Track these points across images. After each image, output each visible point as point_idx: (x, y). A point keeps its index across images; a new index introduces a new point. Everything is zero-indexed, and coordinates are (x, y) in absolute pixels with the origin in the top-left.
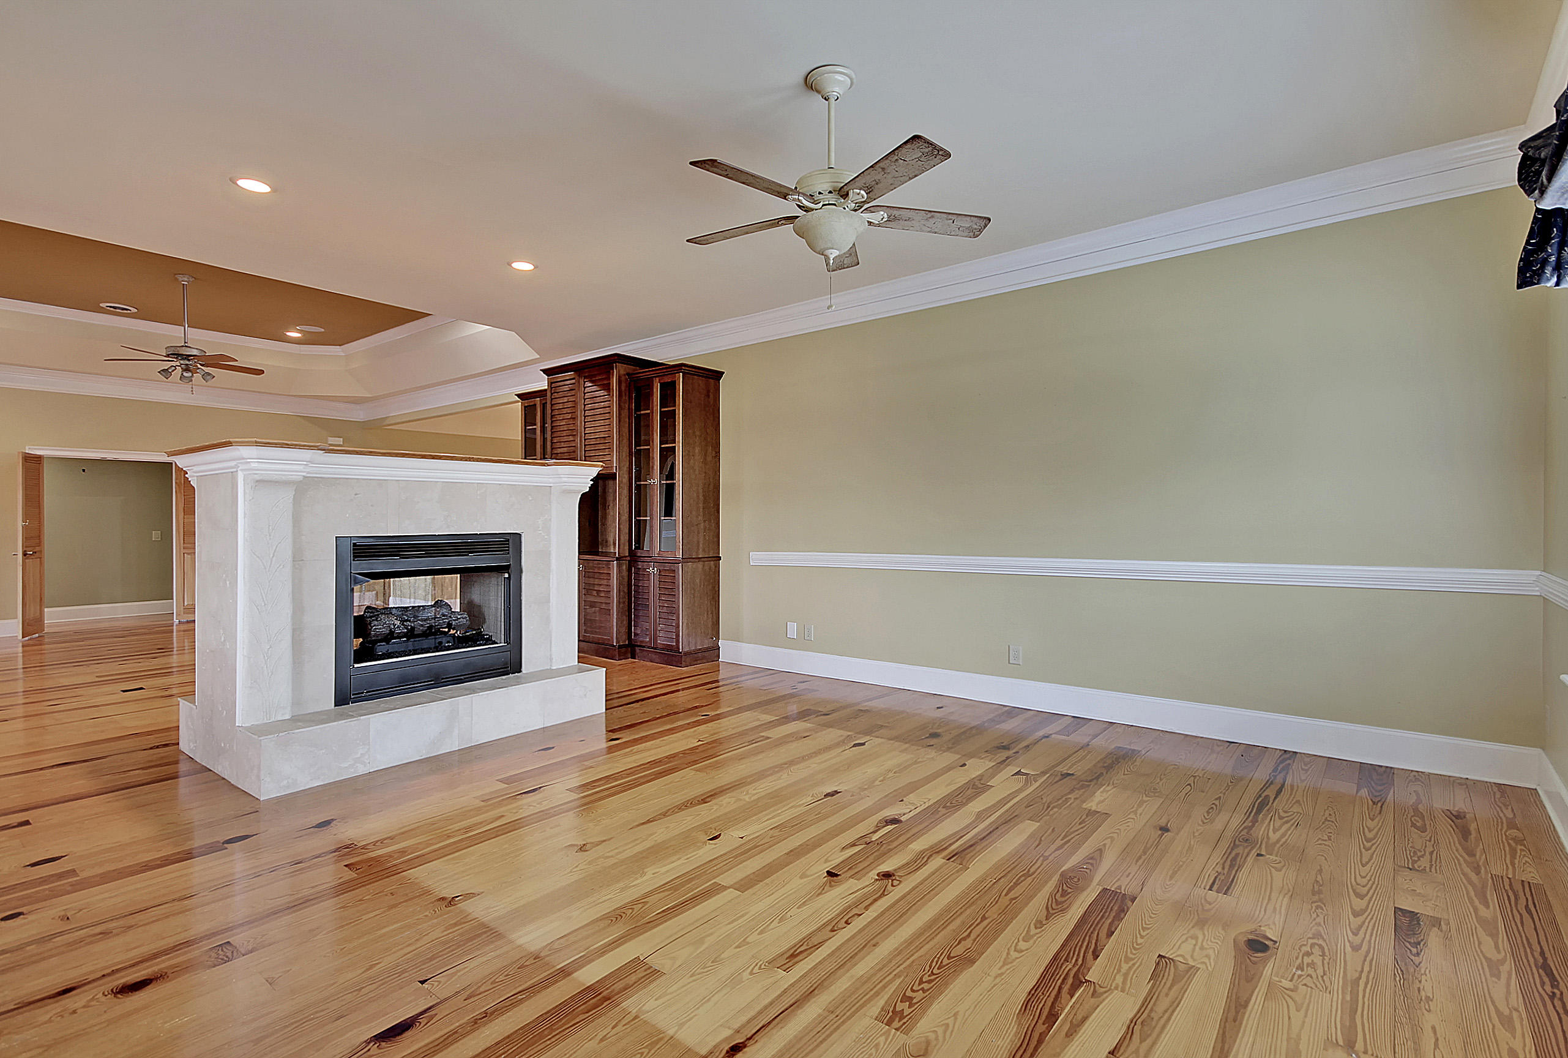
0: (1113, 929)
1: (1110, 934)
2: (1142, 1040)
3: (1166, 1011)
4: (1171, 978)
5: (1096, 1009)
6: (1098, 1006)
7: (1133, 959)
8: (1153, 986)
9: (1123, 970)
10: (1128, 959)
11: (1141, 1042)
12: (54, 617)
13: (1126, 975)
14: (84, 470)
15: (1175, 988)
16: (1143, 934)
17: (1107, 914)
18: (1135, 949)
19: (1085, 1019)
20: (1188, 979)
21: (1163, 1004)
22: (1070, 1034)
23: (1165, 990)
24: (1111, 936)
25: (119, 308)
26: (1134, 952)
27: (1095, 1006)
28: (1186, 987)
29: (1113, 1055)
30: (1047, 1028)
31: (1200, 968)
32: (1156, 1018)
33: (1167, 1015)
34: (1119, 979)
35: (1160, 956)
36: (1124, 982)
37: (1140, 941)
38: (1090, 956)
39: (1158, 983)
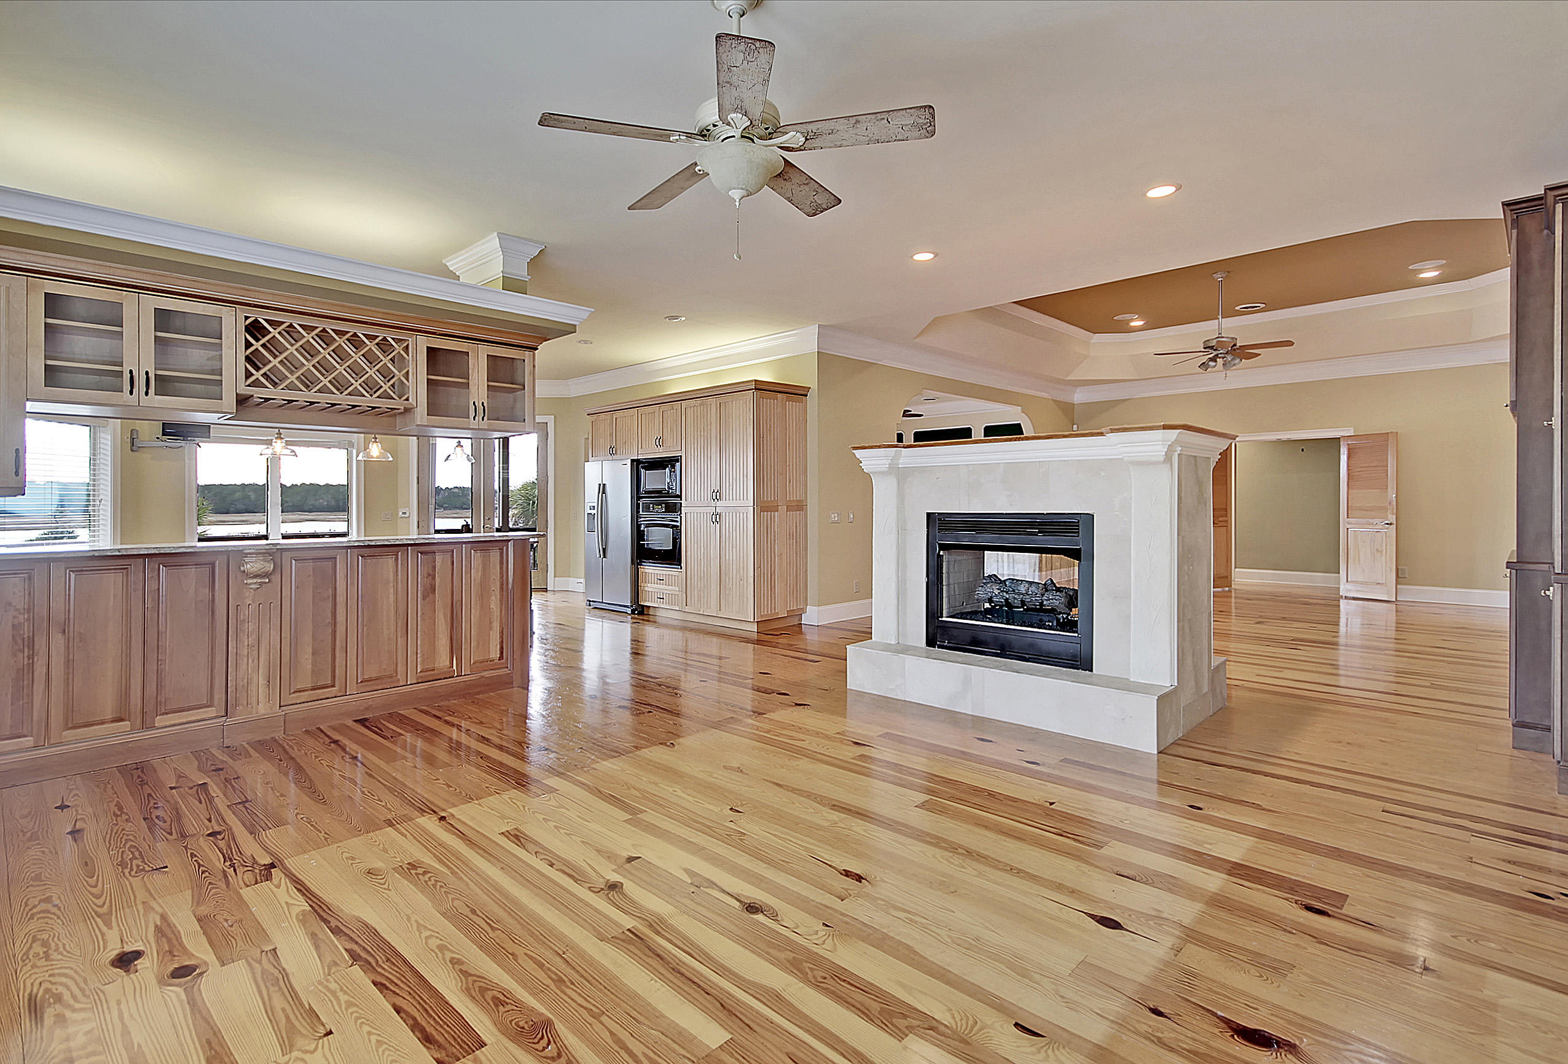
0: (402, 1015)
1: (398, 1010)
2: (264, 971)
3: (270, 998)
4: (297, 1024)
5: (319, 957)
6: (320, 960)
7: (346, 1009)
8: (302, 1004)
9: (340, 994)
10: (349, 1004)
11: (263, 968)
12: (1244, 578)
13: (334, 993)
14: (1303, 450)
15: (284, 1020)
16: (373, 1038)
17: (432, 1023)
18: (357, 1018)
19: (317, 947)
20: (282, 1038)
21: (278, 1003)
22: (313, 936)
23: (289, 1011)
24: (395, 1009)
25: (1250, 307)
26: (354, 1015)
27: (322, 959)
28: (276, 1028)
29: (273, 950)
30: (331, 927)
31: (283, 1055)
32: (272, 989)
33: (266, 998)
34: (333, 986)
35: (331, 1032)
36: (327, 988)
37: (366, 1028)
38: (379, 979)
39: (302, 1011)
